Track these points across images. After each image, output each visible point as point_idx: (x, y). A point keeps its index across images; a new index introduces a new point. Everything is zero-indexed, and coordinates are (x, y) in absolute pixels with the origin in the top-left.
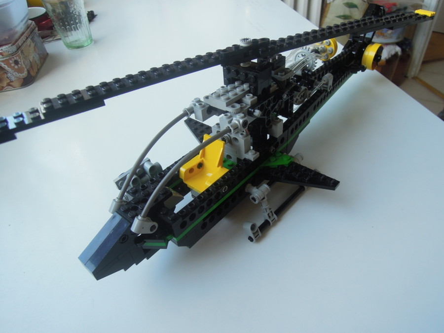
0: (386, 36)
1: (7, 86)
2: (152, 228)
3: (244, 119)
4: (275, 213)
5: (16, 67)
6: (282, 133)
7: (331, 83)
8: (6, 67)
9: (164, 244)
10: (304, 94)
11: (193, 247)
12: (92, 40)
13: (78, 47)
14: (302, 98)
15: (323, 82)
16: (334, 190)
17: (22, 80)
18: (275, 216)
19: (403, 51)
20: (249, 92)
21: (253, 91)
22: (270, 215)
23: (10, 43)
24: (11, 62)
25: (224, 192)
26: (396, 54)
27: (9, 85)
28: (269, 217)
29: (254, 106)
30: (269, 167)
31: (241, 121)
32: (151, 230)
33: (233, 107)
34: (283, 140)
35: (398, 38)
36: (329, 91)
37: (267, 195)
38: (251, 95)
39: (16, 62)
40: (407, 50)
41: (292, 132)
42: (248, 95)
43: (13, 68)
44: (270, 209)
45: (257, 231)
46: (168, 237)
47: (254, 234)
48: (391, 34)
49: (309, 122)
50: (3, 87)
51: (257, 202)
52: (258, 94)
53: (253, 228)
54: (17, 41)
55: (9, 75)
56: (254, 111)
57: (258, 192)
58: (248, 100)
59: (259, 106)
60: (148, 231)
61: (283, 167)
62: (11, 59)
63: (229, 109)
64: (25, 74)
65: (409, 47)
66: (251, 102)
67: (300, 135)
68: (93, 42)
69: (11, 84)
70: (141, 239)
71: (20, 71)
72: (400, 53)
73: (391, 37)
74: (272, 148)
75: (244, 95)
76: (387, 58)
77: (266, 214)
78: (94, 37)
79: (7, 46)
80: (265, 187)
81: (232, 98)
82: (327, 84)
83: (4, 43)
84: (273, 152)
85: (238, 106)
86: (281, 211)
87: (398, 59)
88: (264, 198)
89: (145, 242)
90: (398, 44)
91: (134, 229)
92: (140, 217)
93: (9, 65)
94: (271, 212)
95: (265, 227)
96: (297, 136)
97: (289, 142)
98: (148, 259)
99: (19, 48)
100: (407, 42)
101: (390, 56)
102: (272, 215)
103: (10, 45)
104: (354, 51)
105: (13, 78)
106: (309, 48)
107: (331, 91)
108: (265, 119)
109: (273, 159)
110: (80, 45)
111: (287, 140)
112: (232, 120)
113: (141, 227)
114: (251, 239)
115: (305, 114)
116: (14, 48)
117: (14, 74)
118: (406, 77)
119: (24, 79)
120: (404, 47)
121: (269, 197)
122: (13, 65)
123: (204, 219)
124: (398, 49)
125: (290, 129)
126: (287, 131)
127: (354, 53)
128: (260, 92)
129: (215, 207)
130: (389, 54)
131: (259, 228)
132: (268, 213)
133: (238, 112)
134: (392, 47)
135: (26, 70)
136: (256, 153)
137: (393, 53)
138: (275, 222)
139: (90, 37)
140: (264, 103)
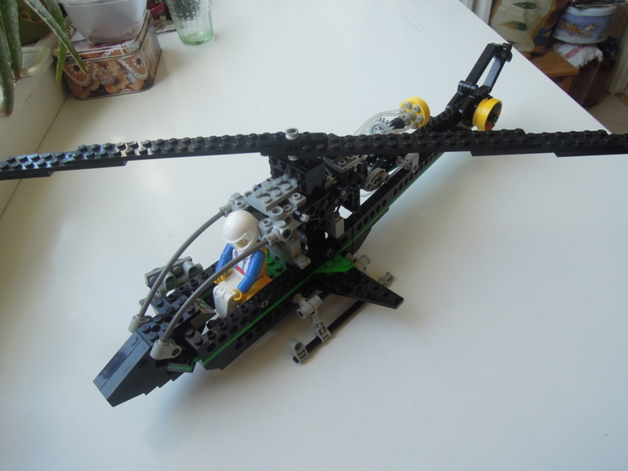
0: (583, 34)
1: (125, 88)
2: (175, 352)
3: (285, 229)
4: (328, 328)
5: (138, 67)
6: (343, 232)
7: (416, 163)
8: (127, 66)
9: (190, 369)
10: (379, 177)
11: (225, 369)
12: (212, 34)
13: (198, 43)
14: (378, 183)
15: (405, 162)
16: (396, 308)
17: (143, 82)
18: (328, 332)
19: (605, 55)
20: (297, 190)
21: (302, 189)
22: (322, 331)
23: (133, 39)
24: (133, 60)
25: (263, 307)
26: (596, 59)
27: (127, 87)
28: (321, 333)
29: (301, 208)
30: (323, 275)
31: (281, 231)
32: (173, 354)
33: (275, 211)
34: (345, 239)
35: (600, 37)
36: (414, 172)
37: (318, 309)
38: (299, 195)
39: (139, 61)
40: (612, 54)
41: (360, 227)
42: (295, 196)
43: (135, 68)
44: (322, 324)
45: (304, 350)
46: (195, 360)
47: (299, 354)
48: (589, 31)
49: (388, 209)
50: (121, 90)
51: (304, 318)
52: (308, 194)
53: (298, 347)
54: (138, 36)
55: (130, 75)
56: (301, 216)
57: (307, 306)
58: (295, 201)
59: (308, 209)
60: (170, 356)
61: (341, 274)
62: (133, 57)
63: (270, 214)
64: (145, 76)
65: (614, 51)
66: (298, 204)
67: (373, 227)
68: (214, 37)
69: (131, 86)
70: (162, 363)
71: (141, 71)
72: (600, 59)
73: (590, 36)
74: (330, 251)
75: (290, 195)
76: (582, 65)
77: (317, 330)
78: (215, 30)
79: (130, 42)
80: (316, 300)
81: (275, 199)
82: (411, 164)
83: (126, 38)
84: (330, 255)
85: (281, 210)
86: (335, 326)
87: (598, 67)
88: (314, 312)
89: (168, 365)
90: (599, 46)
91: (153, 354)
92: (159, 341)
93: (131, 64)
94: (324, 328)
95: (315, 345)
96: (369, 229)
97: (355, 239)
98: (173, 380)
99: (141, 44)
100: (613, 44)
101: (586, 63)
102: (325, 330)
103: (133, 41)
104: (462, 109)
105: (133, 80)
106: (384, 119)
107: (416, 173)
108: (318, 220)
109: (329, 264)
110: (200, 40)
111: (353, 238)
112: (272, 228)
113: (161, 351)
114: (296, 360)
115: (380, 202)
116: (137, 45)
117: (135, 74)
118: (607, 93)
119: (145, 81)
120: (608, 50)
121: (321, 309)
122: (135, 64)
123: (238, 339)
124: (599, 53)
125: (356, 226)
126: (351, 229)
127: (461, 111)
128: (309, 191)
129: (250, 326)
130: (585, 61)
131: (306, 347)
132: (319, 329)
133: (279, 218)
134: (590, 50)
135: (147, 70)
136: (306, 260)
137: (591, 58)
138: (328, 339)
139: (212, 31)
140: (314, 204)
